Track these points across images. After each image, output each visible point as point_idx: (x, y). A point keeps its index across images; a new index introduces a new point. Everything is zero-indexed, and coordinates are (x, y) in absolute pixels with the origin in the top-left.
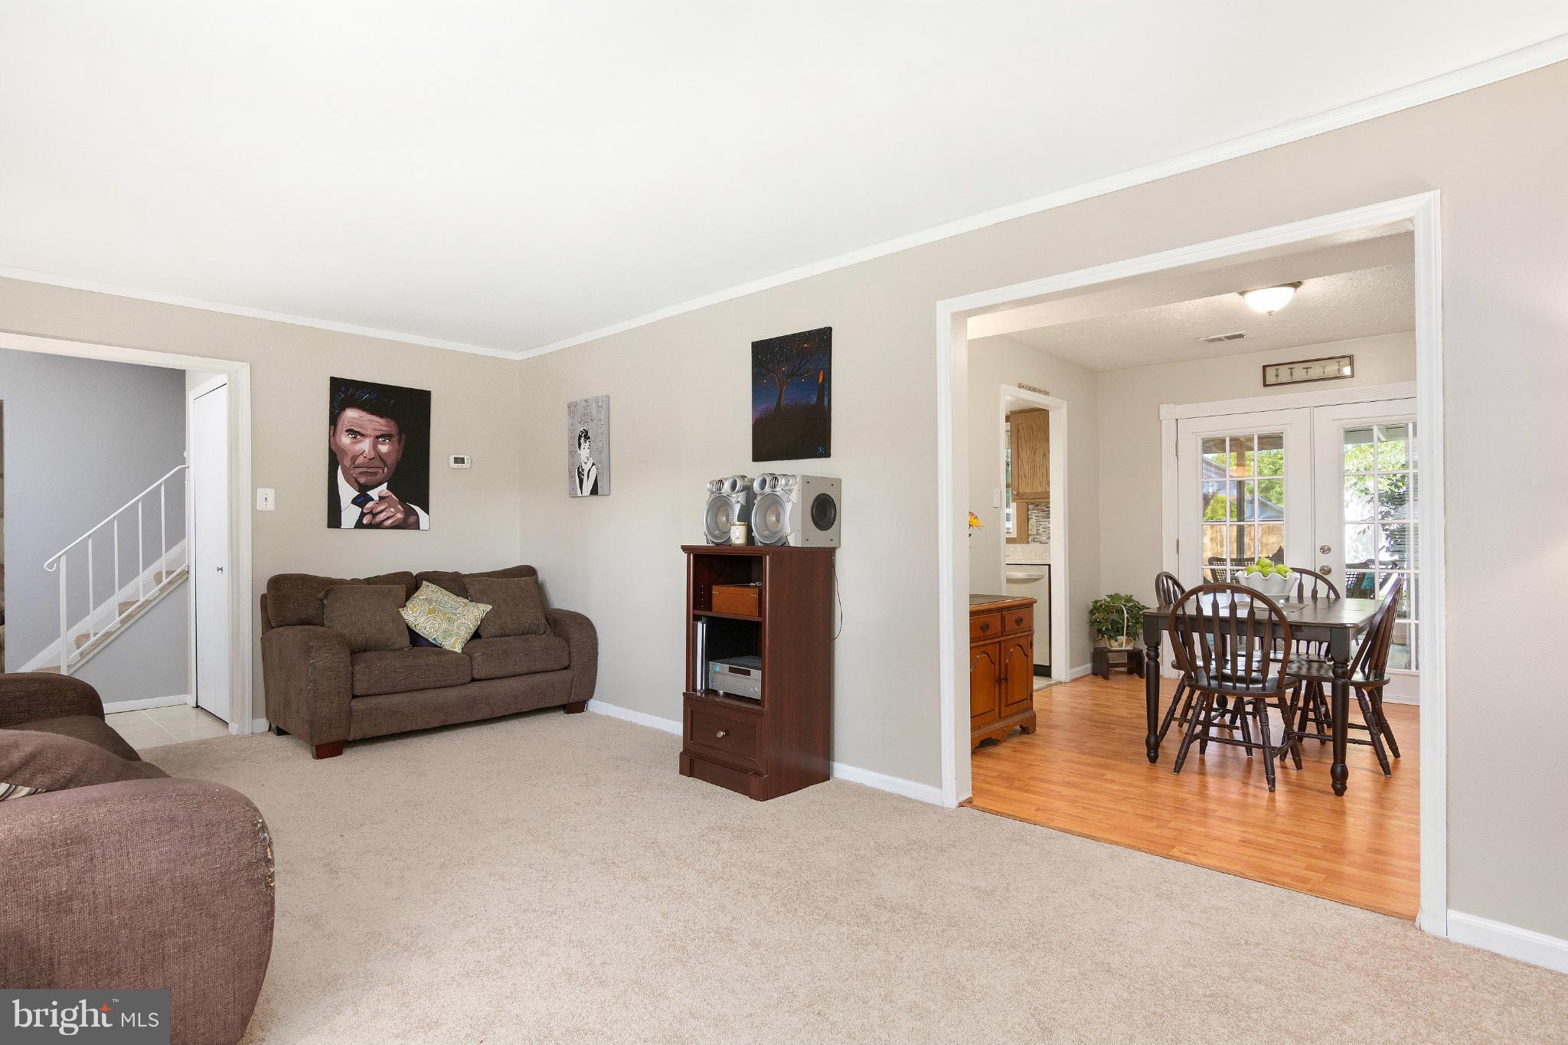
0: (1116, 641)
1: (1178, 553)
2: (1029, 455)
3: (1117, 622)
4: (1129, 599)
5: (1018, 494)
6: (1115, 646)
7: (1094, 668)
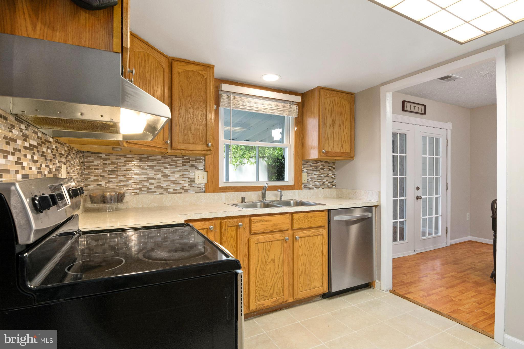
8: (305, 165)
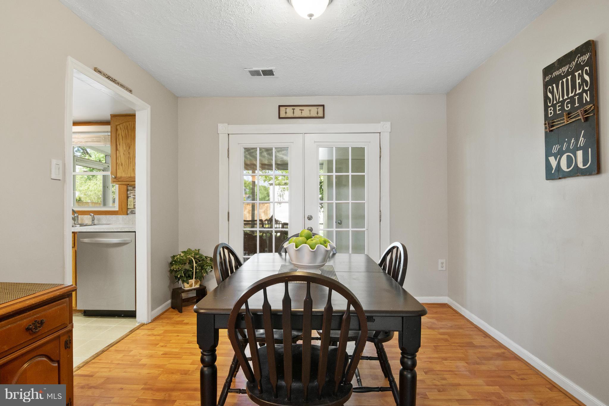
0: (188, 283)
1: (229, 221)
2: (125, 148)
3: (188, 270)
4: (197, 253)
5: (116, 178)
6: (187, 287)
7: (172, 303)
8: (132, 190)
